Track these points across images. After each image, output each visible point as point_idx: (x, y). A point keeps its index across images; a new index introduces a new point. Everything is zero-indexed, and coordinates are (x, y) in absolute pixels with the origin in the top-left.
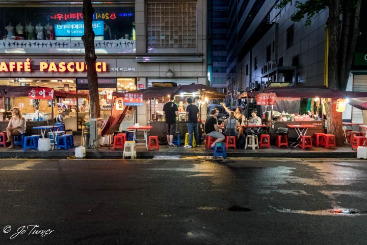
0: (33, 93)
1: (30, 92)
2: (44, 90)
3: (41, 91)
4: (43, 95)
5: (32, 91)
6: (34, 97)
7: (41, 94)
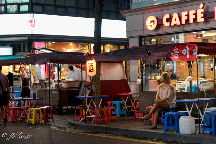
0: (177, 52)
1: (172, 51)
2: (187, 47)
3: (184, 50)
4: (186, 54)
5: (175, 50)
6: (176, 57)
7: (184, 54)
